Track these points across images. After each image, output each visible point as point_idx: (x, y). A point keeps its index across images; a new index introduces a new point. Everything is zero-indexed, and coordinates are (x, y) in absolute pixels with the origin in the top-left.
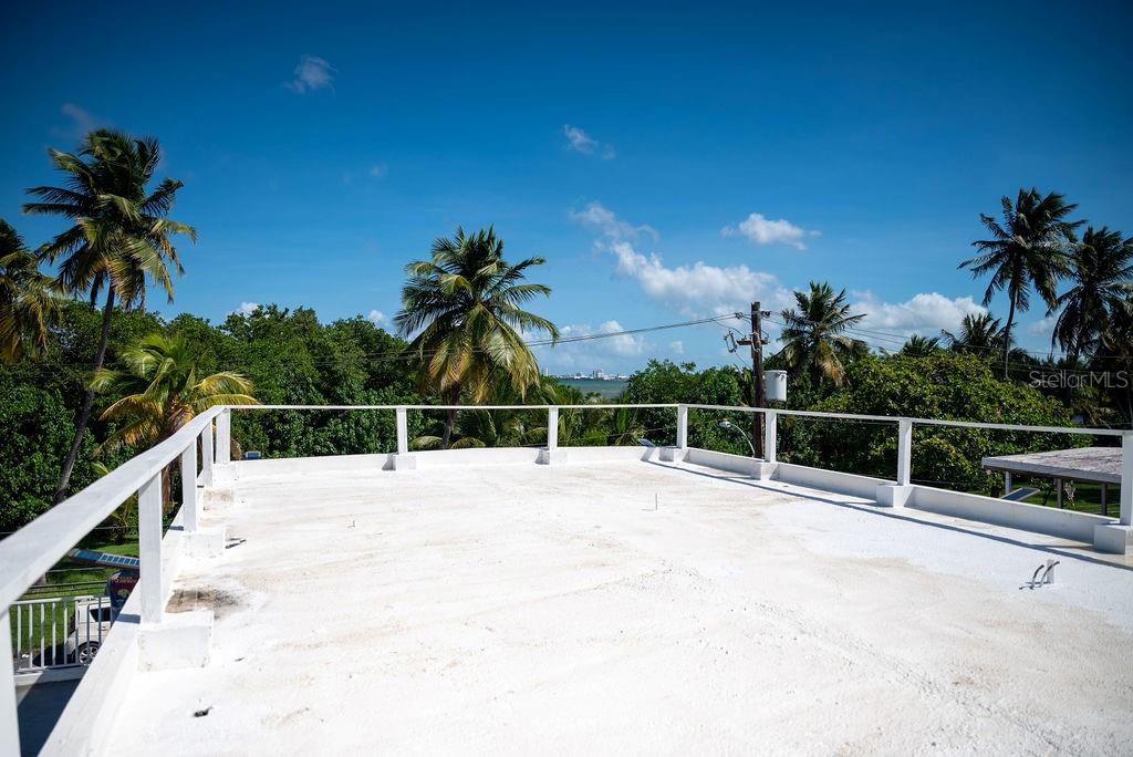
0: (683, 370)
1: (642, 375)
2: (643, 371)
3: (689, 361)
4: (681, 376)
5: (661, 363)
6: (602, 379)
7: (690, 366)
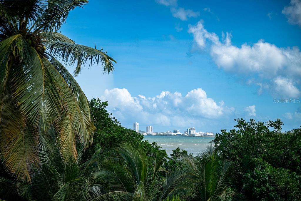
0: (271, 129)
1: (229, 135)
2: (228, 131)
3: (275, 120)
4: (269, 134)
5: (247, 121)
6: (193, 136)
7: (277, 124)
